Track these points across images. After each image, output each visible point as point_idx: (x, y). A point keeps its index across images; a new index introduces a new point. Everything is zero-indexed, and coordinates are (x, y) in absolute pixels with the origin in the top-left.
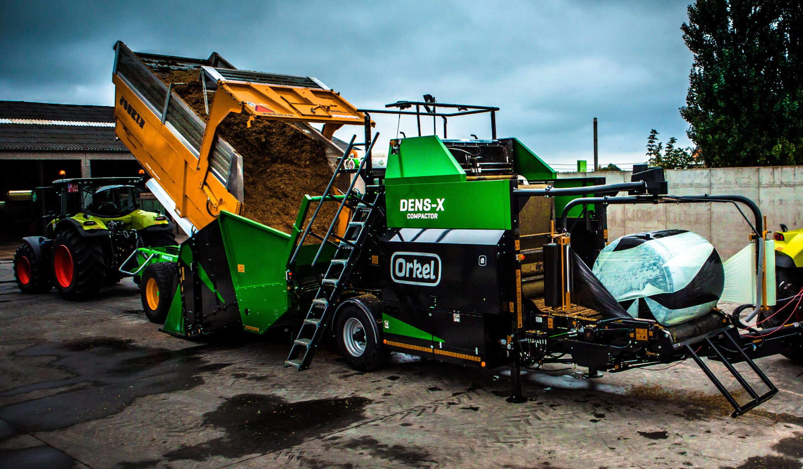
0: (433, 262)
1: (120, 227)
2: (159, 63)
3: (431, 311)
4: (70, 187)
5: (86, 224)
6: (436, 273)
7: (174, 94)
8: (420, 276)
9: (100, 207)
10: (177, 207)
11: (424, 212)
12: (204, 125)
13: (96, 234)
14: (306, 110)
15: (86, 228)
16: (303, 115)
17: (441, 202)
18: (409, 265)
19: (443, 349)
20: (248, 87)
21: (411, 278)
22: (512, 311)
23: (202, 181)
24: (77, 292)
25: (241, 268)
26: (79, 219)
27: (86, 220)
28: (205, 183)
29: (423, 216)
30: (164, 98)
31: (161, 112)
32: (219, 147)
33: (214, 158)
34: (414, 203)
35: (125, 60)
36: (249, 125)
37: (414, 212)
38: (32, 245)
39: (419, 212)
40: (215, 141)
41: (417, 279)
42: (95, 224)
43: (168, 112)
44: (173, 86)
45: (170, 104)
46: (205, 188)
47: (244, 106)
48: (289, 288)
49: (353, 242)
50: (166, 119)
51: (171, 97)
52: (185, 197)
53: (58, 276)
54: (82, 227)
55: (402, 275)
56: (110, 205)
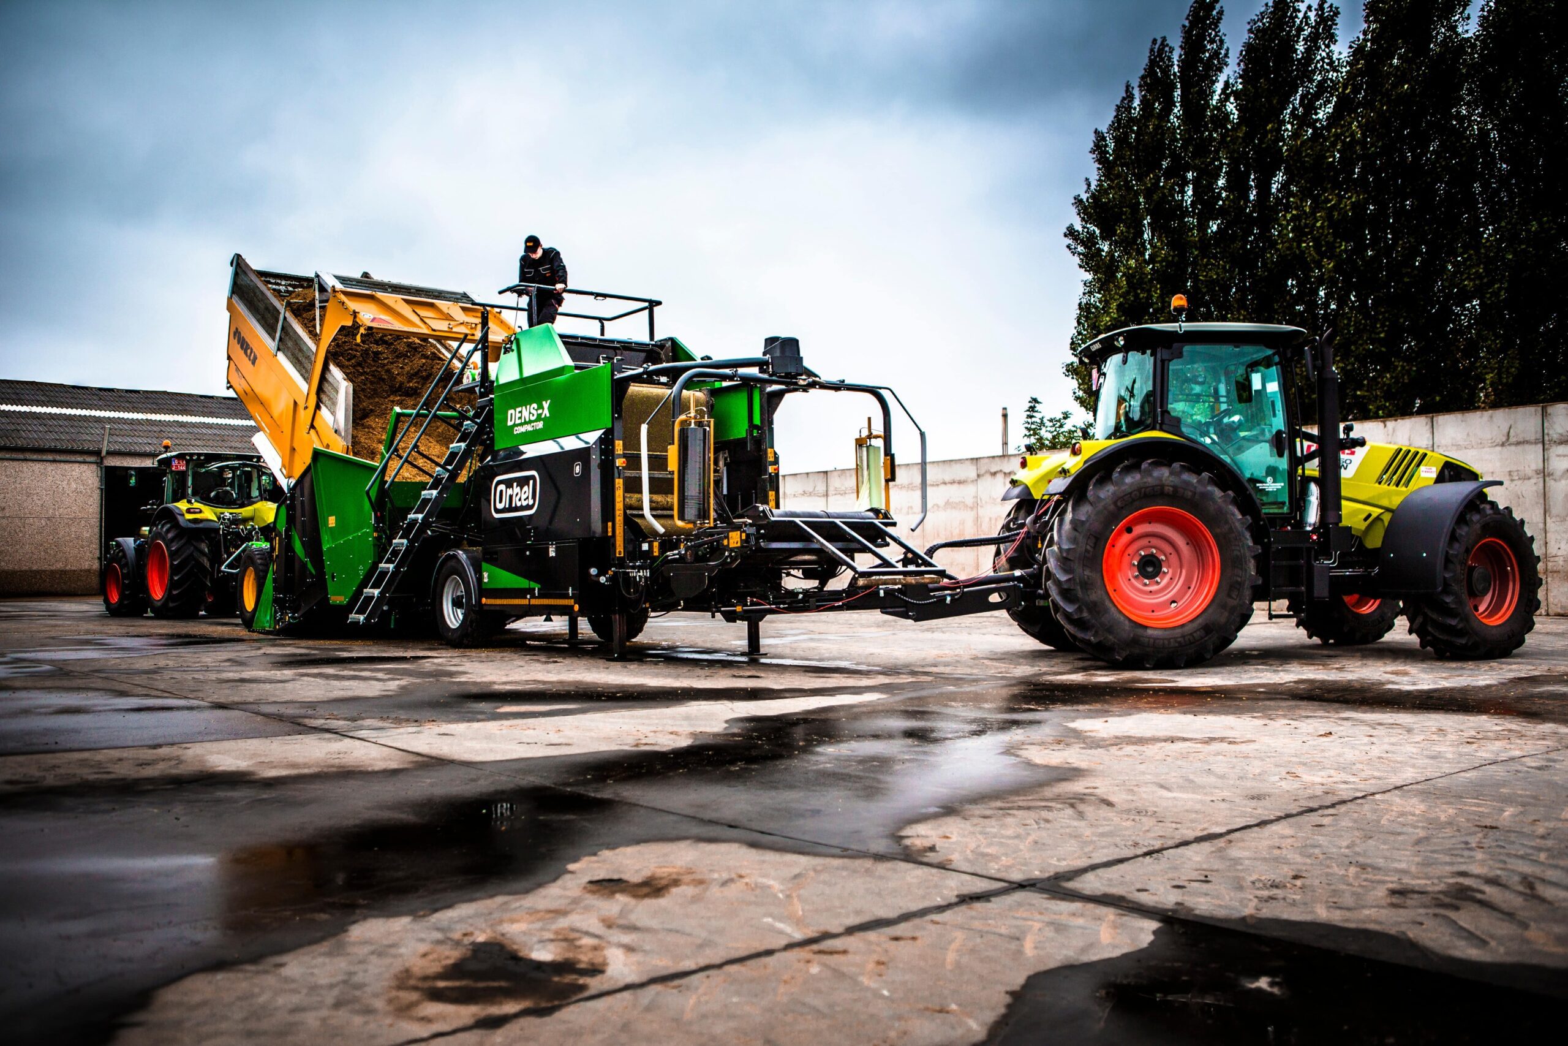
0: (531, 482)
1: (235, 521)
2: (290, 285)
3: (529, 547)
4: (175, 462)
5: (189, 511)
6: (534, 497)
7: (288, 315)
8: (519, 504)
9: (213, 494)
10: (283, 466)
11: (530, 422)
12: (313, 347)
13: (201, 525)
14: (441, 326)
15: (189, 516)
16: (434, 330)
17: (546, 405)
18: (510, 491)
19: (541, 596)
20: (371, 298)
21: (511, 509)
22: (610, 534)
23: (309, 423)
24: (171, 605)
25: (332, 521)
26: (183, 505)
27: (189, 506)
28: (312, 426)
29: (529, 428)
30: (277, 321)
31: (274, 340)
32: (328, 376)
33: (324, 392)
34: (520, 412)
35: (241, 281)
36: (358, 339)
37: (521, 424)
38: (126, 548)
39: (526, 423)
40: (325, 369)
41: (517, 509)
42: (201, 512)
43: (281, 339)
44: (289, 304)
45: (283, 328)
46: (312, 431)
47: (355, 317)
48: (375, 535)
49: (450, 468)
50: (279, 349)
51: (285, 318)
52: (293, 450)
53: (150, 584)
54: (183, 515)
55: (500, 506)
56: (227, 492)
